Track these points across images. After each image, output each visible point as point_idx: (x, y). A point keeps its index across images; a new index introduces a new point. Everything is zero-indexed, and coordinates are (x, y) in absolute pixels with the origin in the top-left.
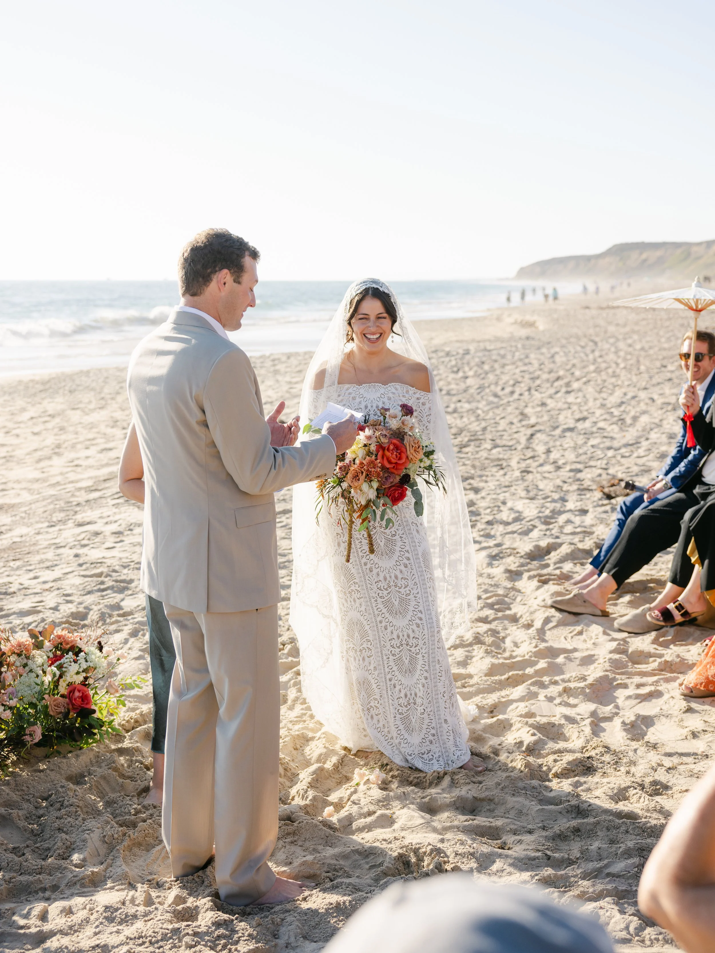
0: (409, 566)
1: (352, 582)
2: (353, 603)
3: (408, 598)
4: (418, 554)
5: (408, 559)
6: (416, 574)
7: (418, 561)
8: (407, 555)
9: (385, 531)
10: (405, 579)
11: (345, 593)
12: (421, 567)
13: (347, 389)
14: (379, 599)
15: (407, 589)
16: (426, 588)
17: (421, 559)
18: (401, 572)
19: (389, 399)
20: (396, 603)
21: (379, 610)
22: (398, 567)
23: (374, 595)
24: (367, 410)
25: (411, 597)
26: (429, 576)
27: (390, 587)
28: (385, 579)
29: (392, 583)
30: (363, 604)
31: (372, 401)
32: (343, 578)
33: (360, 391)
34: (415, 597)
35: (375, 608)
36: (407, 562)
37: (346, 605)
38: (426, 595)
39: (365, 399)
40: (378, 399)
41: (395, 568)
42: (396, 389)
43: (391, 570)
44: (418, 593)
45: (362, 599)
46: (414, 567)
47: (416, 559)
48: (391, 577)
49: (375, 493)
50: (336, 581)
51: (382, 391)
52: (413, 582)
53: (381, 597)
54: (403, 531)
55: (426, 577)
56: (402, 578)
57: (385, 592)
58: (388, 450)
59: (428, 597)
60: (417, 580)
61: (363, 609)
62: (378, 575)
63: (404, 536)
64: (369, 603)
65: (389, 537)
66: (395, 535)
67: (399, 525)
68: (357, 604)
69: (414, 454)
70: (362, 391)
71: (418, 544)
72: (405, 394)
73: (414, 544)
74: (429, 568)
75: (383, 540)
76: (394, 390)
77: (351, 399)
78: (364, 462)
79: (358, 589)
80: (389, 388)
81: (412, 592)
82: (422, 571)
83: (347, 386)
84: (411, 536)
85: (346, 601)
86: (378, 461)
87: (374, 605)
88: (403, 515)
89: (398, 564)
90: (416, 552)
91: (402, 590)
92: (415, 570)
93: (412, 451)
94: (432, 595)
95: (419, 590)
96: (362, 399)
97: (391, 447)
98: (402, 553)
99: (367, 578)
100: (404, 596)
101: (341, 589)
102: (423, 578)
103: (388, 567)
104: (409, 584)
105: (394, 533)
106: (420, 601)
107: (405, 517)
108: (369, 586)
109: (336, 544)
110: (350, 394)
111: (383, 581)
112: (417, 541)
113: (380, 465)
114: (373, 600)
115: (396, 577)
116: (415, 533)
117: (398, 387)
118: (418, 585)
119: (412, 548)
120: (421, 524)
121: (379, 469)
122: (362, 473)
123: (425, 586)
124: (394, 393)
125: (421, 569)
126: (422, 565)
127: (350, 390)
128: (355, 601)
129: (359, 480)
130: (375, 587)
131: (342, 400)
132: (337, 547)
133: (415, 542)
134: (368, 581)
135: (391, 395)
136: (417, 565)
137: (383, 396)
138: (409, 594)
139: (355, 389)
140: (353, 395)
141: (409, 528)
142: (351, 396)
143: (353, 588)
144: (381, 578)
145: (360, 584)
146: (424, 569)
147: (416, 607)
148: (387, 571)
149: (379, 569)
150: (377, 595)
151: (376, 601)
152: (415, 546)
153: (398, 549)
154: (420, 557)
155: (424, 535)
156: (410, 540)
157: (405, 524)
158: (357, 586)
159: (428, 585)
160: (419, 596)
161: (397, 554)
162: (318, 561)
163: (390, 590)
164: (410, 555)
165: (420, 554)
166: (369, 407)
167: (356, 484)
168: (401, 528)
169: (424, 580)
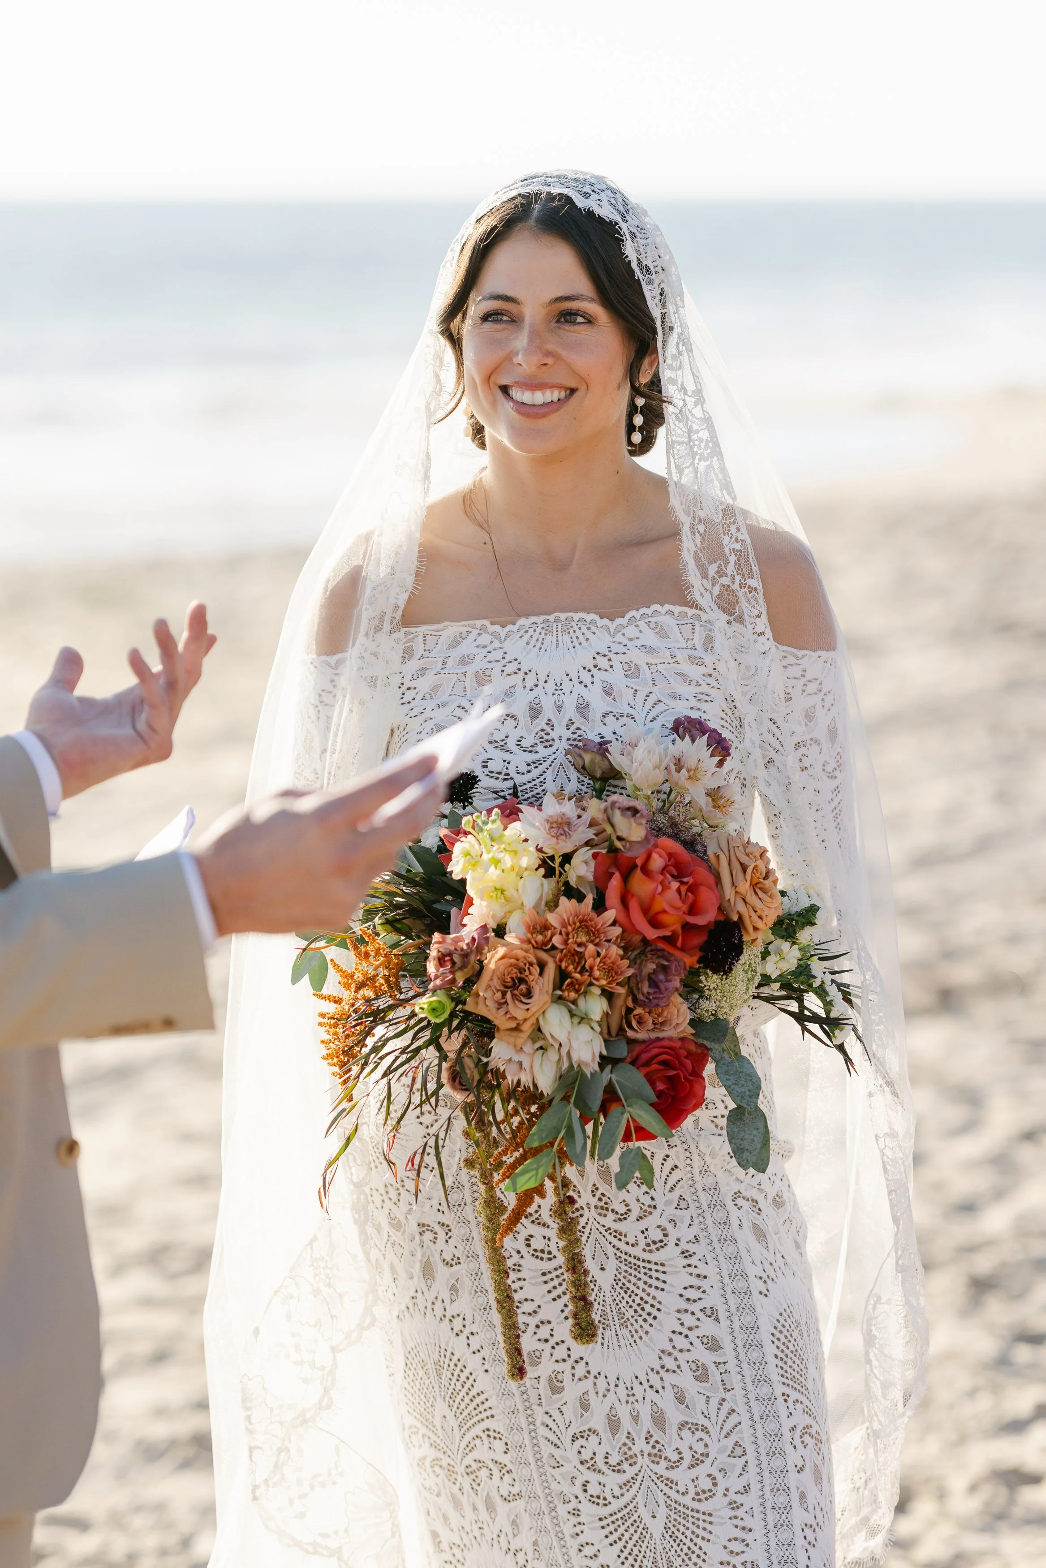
0: (715, 1375)
1: (478, 1430)
2: (484, 1515)
3: (704, 1507)
4: (754, 1328)
5: (713, 1345)
6: (741, 1408)
7: (755, 1355)
8: (708, 1327)
9: (621, 1227)
10: (696, 1428)
11: (450, 1471)
12: (768, 1381)
13: (454, 644)
14: (587, 1508)
15: (702, 1470)
16: (784, 1471)
17: (770, 1350)
18: (681, 1399)
19: (632, 671)
20: (656, 1528)
21: (588, 1551)
22: (669, 1378)
23: (566, 1487)
24: (541, 723)
25: (717, 1504)
26: (801, 1421)
27: (631, 1460)
28: (614, 1424)
29: (640, 1445)
30: (526, 1521)
31: (559, 687)
32: (441, 1408)
33: (507, 645)
34: (734, 1506)
35: (573, 1544)
36: (707, 1358)
37: (455, 1519)
38: (782, 1499)
39: (531, 680)
40: (586, 677)
41: (655, 1380)
42: (662, 633)
43: (638, 1391)
44: (747, 1489)
45: (520, 1504)
46: (734, 1380)
47: (748, 1346)
48: (636, 1418)
49: (599, 1046)
50: (409, 1421)
51: (600, 641)
52: (730, 1442)
53: (595, 1500)
54: (695, 1230)
55: (787, 1424)
56: (682, 1426)
57: (613, 1480)
58: (645, 871)
59: (788, 1507)
60: (745, 1435)
61: (524, 1540)
62: (585, 1406)
63: (700, 1249)
64: (547, 1519)
65: (637, 1251)
66: (661, 1245)
67: (681, 1204)
68: (502, 1521)
69: (752, 899)
70: (514, 647)
71: (757, 1286)
72: (700, 652)
73: (740, 1284)
74: (803, 1389)
75: (612, 1265)
76: (649, 638)
77: (470, 681)
78: (552, 919)
79: (505, 1459)
80: (631, 631)
81: (722, 1484)
82: (772, 1399)
83: (452, 629)
84: (730, 1250)
85: (457, 1505)
86: (610, 915)
87: (568, 1529)
88: (697, 1163)
89: (670, 1363)
90: (748, 1319)
91: (681, 1476)
92: (738, 1392)
93: (744, 887)
94: (811, 1501)
95: (752, 1475)
96: (517, 679)
97: (657, 862)
98: (689, 1320)
99: (540, 1417)
100: (687, 1500)
101: (432, 1454)
102: (772, 1427)
103: (627, 1377)
104: (713, 1451)
105: (657, 1235)
106: (756, 1523)
107: (704, 1171)
108: (546, 1449)
109: (417, 1269)
110: (465, 660)
111: (605, 1435)
112: (753, 1271)
113: (617, 931)
114: (562, 1510)
115: (659, 1420)
116: (746, 1237)
117: (666, 620)
118: (751, 1456)
119: (733, 1301)
120: (778, 1202)
121: (615, 951)
122: (542, 966)
123: (778, 1463)
124: (649, 650)
125: (764, 1390)
126: (774, 1373)
127: (466, 648)
128: (490, 1506)
129: (529, 994)
130: (570, 1453)
131: (436, 688)
132: (418, 1281)
133: (745, 1276)
134: (542, 1431)
135: (638, 658)
136: (748, 1372)
137: (603, 662)
138: (709, 1494)
139: (485, 639)
140: (479, 664)
141: (720, 1215)
142: (471, 669)
143: (482, 1452)
144: (597, 1420)
145: (514, 1439)
146: (779, 1389)
147: (736, 1547)
148: (622, 1392)
149: (588, 1384)
150: (579, 1490)
151: (576, 1513)
152: (748, 1292)
153: (670, 1301)
154: (766, 1339)
155: (788, 1248)
156: (725, 1266)
157: (704, 1198)
158: (499, 1445)
159: (793, 1458)
160: (750, 1500)
161: (668, 1321)
162: (334, 1349)
163: (631, 1471)
164: (721, 1332)
165: (766, 1328)
166: (549, 711)
167: (518, 1011)
168: (687, 1214)
169: (779, 1435)
